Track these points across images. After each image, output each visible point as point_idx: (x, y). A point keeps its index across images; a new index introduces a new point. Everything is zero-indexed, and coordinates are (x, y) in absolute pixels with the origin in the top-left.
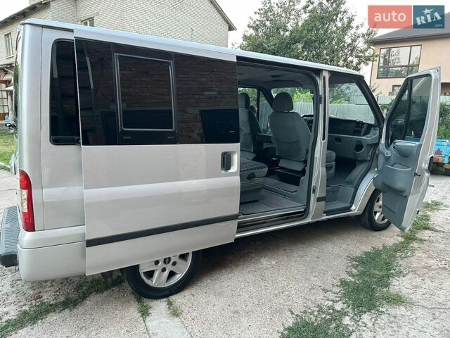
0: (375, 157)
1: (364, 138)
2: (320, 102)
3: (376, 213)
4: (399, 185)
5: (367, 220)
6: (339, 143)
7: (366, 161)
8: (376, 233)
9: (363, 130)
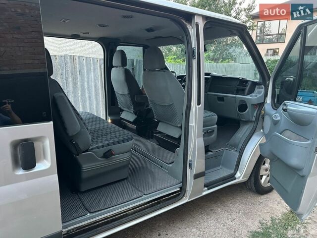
0: (260, 117)
1: (248, 97)
2: (193, 56)
3: (262, 176)
4: (294, 161)
5: (253, 185)
6: (222, 103)
7: (251, 122)
8: (262, 197)
9: (248, 88)
